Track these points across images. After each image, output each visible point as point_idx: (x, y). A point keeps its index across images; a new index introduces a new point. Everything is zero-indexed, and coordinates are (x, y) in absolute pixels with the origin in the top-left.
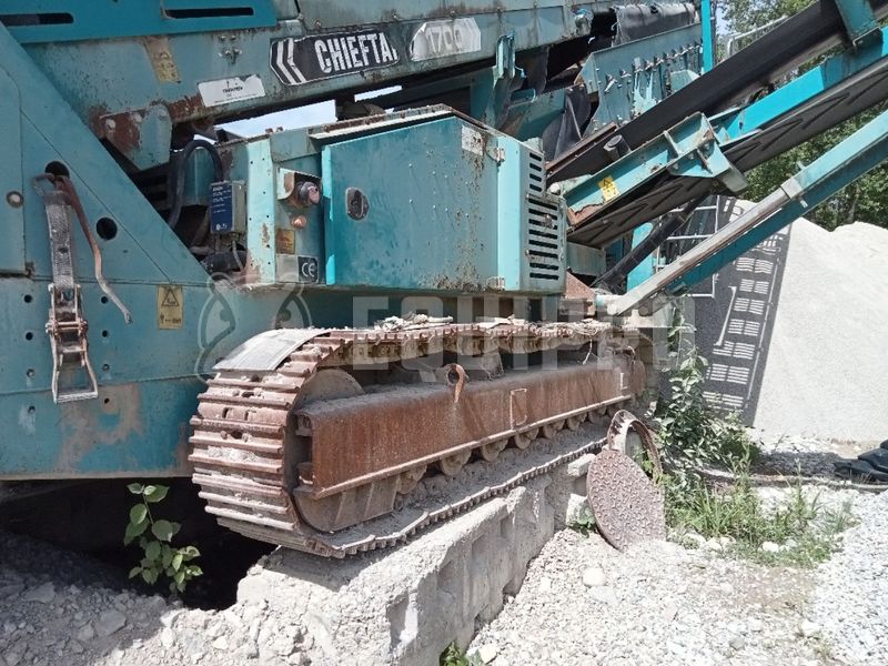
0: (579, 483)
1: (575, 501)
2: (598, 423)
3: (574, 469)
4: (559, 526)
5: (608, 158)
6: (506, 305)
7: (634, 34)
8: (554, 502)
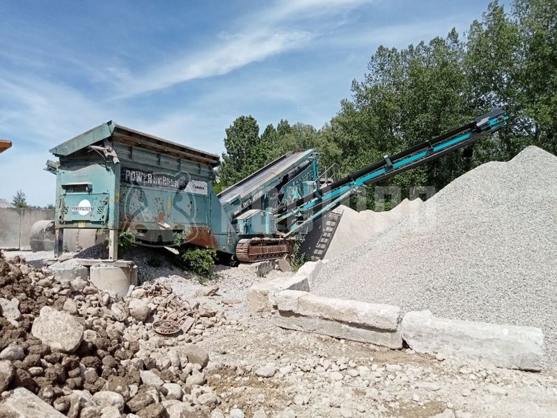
0: (277, 263)
1: (276, 266)
2: (281, 255)
3: (276, 261)
4: (274, 269)
5: (284, 212)
6: (267, 236)
7: (293, 177)
8: (273, 265)
